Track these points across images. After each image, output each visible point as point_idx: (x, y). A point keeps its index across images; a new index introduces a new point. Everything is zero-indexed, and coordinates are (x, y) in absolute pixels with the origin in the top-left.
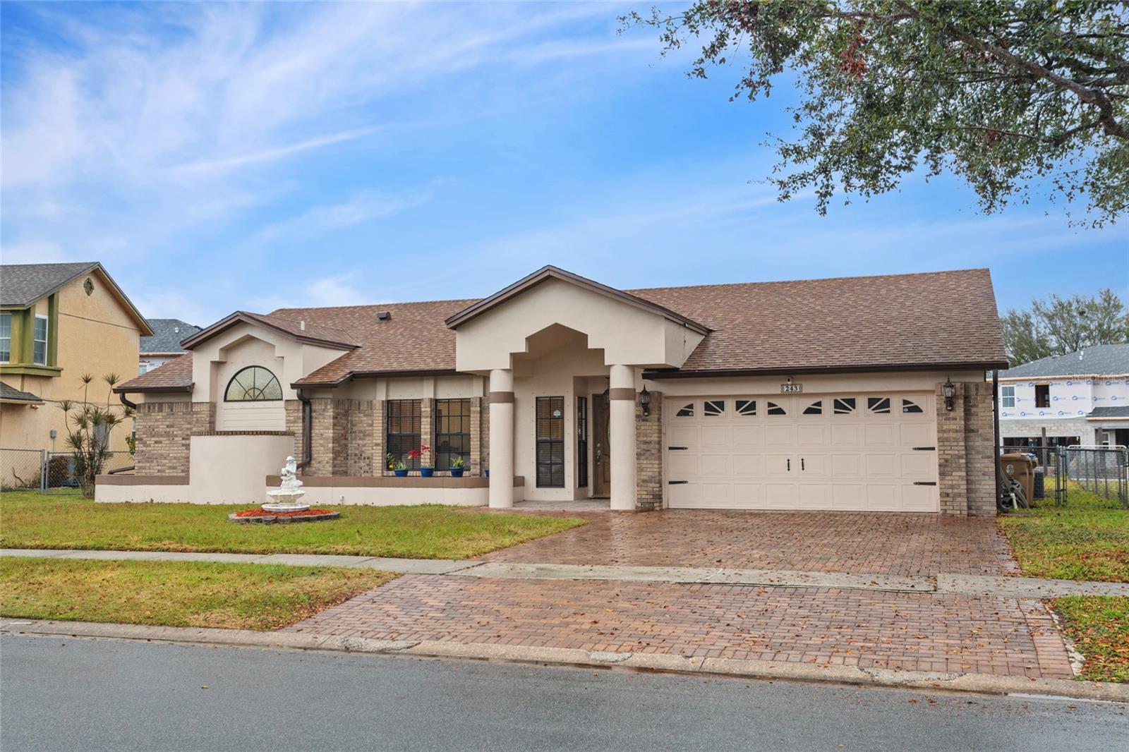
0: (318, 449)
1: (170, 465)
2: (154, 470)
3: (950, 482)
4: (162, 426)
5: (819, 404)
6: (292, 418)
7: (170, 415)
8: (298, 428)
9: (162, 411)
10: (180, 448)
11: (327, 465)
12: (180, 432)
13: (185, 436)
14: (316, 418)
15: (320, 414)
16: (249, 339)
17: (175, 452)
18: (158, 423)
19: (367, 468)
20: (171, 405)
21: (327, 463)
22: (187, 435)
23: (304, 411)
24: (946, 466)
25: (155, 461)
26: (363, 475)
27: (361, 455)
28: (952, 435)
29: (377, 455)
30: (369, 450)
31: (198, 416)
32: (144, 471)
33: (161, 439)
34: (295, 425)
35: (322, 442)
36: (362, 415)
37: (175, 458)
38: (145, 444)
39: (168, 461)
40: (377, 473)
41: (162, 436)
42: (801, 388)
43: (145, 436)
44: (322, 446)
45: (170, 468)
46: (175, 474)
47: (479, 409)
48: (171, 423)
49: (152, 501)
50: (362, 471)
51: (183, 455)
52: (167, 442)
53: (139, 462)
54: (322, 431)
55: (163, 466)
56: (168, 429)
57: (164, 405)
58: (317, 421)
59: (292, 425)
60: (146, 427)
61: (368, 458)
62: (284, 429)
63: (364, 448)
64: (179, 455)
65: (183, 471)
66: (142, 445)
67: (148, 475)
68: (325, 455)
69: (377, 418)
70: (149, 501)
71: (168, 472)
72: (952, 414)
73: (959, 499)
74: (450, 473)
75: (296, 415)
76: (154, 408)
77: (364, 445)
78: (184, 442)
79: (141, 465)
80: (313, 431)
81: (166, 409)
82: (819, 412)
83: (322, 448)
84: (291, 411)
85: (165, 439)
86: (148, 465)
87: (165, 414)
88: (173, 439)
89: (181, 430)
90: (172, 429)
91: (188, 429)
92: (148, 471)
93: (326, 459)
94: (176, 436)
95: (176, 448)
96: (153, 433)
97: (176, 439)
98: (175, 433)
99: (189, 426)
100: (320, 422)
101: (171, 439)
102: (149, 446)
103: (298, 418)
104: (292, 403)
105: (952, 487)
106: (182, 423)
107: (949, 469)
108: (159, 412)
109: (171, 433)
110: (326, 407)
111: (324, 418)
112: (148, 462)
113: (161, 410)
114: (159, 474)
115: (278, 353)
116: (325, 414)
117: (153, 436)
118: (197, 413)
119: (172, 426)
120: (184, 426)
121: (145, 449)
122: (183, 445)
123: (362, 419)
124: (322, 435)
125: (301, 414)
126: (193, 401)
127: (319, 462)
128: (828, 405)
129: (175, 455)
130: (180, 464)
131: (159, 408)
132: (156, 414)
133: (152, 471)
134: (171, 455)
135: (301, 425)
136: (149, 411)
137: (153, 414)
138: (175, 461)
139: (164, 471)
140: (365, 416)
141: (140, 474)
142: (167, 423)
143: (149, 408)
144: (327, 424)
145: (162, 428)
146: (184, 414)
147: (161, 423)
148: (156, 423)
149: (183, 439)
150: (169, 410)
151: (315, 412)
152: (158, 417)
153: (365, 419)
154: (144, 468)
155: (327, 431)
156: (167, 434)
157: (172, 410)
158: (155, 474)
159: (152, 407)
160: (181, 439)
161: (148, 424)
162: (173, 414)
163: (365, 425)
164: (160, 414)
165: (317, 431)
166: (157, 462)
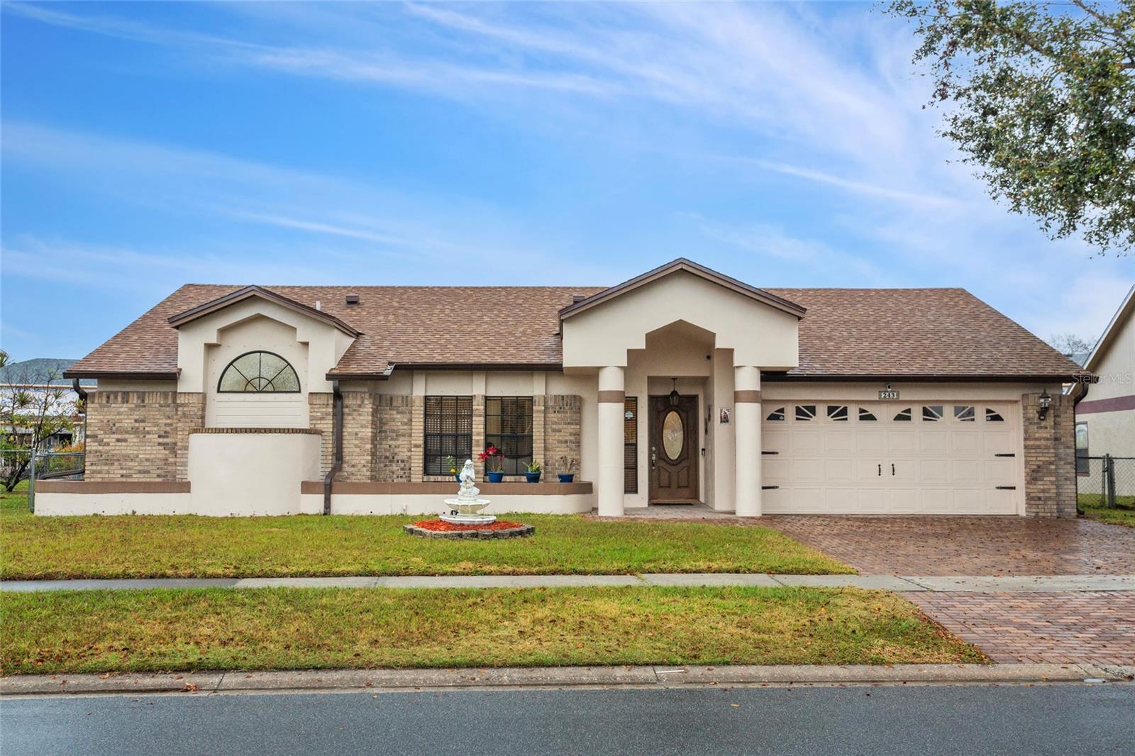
0: (351, 450)
1: (138, 468)
2: (116, 474)
3: (1042, 487)
4: (127, 421)
5: (909, 411)
6: (319, 414)
7: (140, 406)
8: (327, 425)
9: (127, 402)
10: (154, 448)
11: (365, 469)
12: (155, 429)
13: (162, 433)
14: (348, 414)
15: (355, 410)
16: (259, 318)
17: (147, 452)
18: (122, 417)
19: (401, 473)
20: (142, 397)
21: (364, 466)
22: (166, 432)
23: (334, 406)
24: (1038, 472)
25: (116, 463)
26: (395, 481)
27: (393, 458)
28: (1043, 442)
29: (417, 457)
30: (404, 452)
31: (185, 409)
32: (99, 476)
33: (127, 436)
34: (323, 422)
35: (357, 442)
36: (395, 412)
37: (147, 460)
38: (101, 442)
39: (136, 464)
41: (127, 432)
42: (898, 395)
43: (102, 432)
44: (356, 446)
45: (140, 472)
46: (148, 480)
47: (543, 408)
48: (142, 417)
49: (134, 512)
50: (395, 476)
51: (160, 456)
52: (135, 440)
53: (92, 464)
54: (356, 430)
55: (130, 469)
56: (137, 425)
57: (131, 395)
58: (350, 417)
59: (319, 422)
60: (102, 421)
61: (403, 461)
62: (307, 426)
63: (396, 450)
64: (153, 456)
65: (159, 476)
66: (96, 444)
67: (106, 480)
68: (361, 457)
69: (417, 416)
70: (130, 513)
71: (136, 478)
72: (1043, 424)
73: (1050, 503)
74: (524, 478)
75: (324, 410)
76: (116, 398)
77: (398, 447)
78: (161, 440)
79: (94, 468)
80: (344, 430)
81: (134, 400)
82: (908, 418)
83: (358, 450)
84: (317, 406)
85: (132, 436)
86: (106, 468)
87: (133, 406)
88: (144, 437)
89: (158, 425)
90: (142, 424)
91: (166, 425)
92: (107, 476)
93: (363, 462)
94: (148, 433)
95: (149, 448)
96: (114, 428)
97: (148, 436)
98: (147, 429)
99: (168, 421)
100: (354, 419)
101: (141, 436)
102: (108, 444)
103: (327, 414)
104: (318, 396)
105: (1044, 491)
106: (158, 417)
107: (1040, 474)
108: (123, 403)
109: (142, 429)
110: (363, 402)
111: (360, 415)
112: (106, 464)
113: (125, 400)
114: (124, 480)
115: (301, 336)
116: (361, 410)
117: (114, 433)
118: (183, 405)
119: (143, 421)
120: (161, 421)
121: (101, 448)
122: (160, 444)
123: (395, 416)
124: (356, 434)
125: (331, 410)
126: (178, 391)
127: (353, 466)
128: (917, 412)
129: (148, 456)
130: (155, 468)
131: (123, 398)
132: (118, 405)
133: (110, 476)
134: (140, 456)
135: (331, 422)
136: (108, 402)
137: (113, 405)
138: (148, 464)
139: (130, 476)
140: (398, 413)
141: (92, 480)
142: (137, 417)
143: (108, 397)
144: (364, 422)
145: (127, 423)
146: (161, 406)
147: (126, 417)
148: (118, 417)
149: (159, 437)
150: (139, 401)
151: (347, 407)
152: (122, 410)
153: (399, 416)
154: (100, 472)
155: (364, 430)
156: (135, 431)
157: (143, 401)
158: (117, 480)
159: (112, 397)
160: (156, 436)
161: (107, 417)
162: (144, 406)
163: (399, 424)
164: (125, 405)
165: (350, 430)
166: (120, 464)
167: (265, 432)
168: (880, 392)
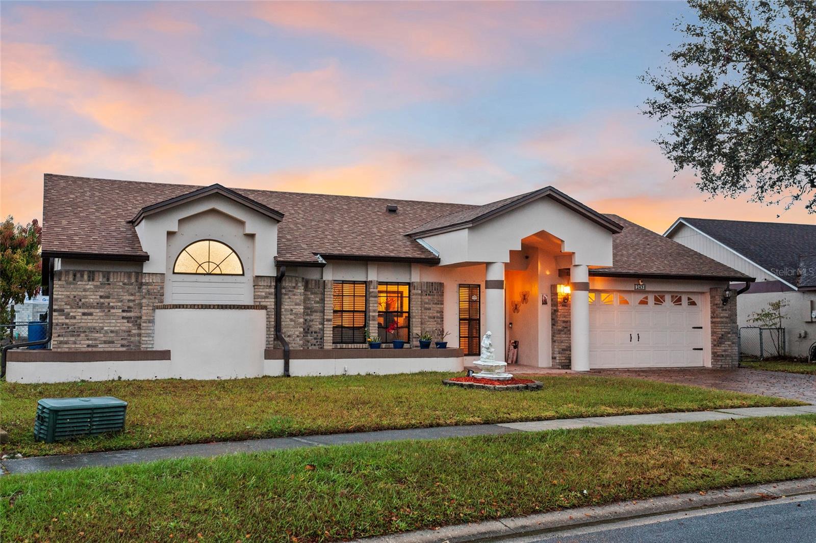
0: (287, 323)
1: (103, 339)
2: (82, 345)
3: (724, 348)
4: (93, 297)
5: (646, 298)
6: (263, 294)
7: (105, 284)
8: (270, 302)
9: (93, 280)
10: (118, 321)
11: (298, 339)
12: (119, 304)
13: (126, 308)
14: (285, 294)
15: (290, 291)
16: (213, 211)
17: (112, 325)
18: (88, 293)
19: (314, 342)
20: (107, 276)
21: (298, 336)
22: (129, 307)
23: (276, 287)
24: (722, 338)
25: (82, 335)
26: (310, 348)
27: (308, 329)
28: (724, 320)
29: (328, 329)
30: (317, 325)
31: (149, 287)
32: (65, 346)
33: (92, 310)
34: (266, 300)
35: (292, 317)
36: (309, 293)
37: (112, 332)
38: (67, 316)
39: (102, 335)
40: (328, 346)
41: (93, 307)
42: (645, 287)
43: (68, 307)
44: (291, 320)
45: (105, 342)
46: (113, 349)
47: (420, 292)
48: (107, 294)
49: (120, 378)
50: (310, 344)
51: (124, 328)
52: (101, 314)
53: (59, 336)
54: (292, 307)
55: (96, 340)
56: (102, 300)
57: (97, 274)
58: (286, 297)
59: (263, 300)
60: (69, 297)
61: (315, 332)
62: (252, 304)
63: (311, 323)
64: (117, 328)
65: (122, 346)
66: (63, 317)
67: (73, 350)
68: (296, 329)
70: (116, 378)
71: (102, 347)
72: (725, 308)
73: (728, 358)
74: (392, 345)
75: (268, 290)
76: (82, 276)
77: (312, 321)
78: (125, 314)
79: (61, 339)
80: (282, 307)
81: (100, 278)
82: (646, 303)
83: (293, 323)
84: (262, 287)
85: (98, 310)
86: (73, 339)
87: (98, 284)
88: (109, 311)
89: (121, 301)
90: (107, 300)
91: (129, 301)
92: (73, 346)
93: (297, 333)
94: (113, 308)
95: (114, 321)
96: (80, 304)
97: (112, 311)
98: (111, 304)
99: (132, 298)
100: (290, 298)
101: (106, 310)
102: (74, 318)
103: (270, 294)
104: (263, 279)
105: (725, 351)
106: (122, 294)
107: (723, 340)
108: (89, 280)
109: (106, 304)
110: (297, 284)
111: (294, 295)
112: (73, 336)
113: (91, 278)
114: (90, 349)
115: (249, 230)
116: (295, 290)
117: (80, 307)
118: (147, 284)
119: (108, 297)
120: (124, 298)
121: (67, 321)
122: (123, 318)
123: (310, 296)
124: (292, 310)
125: (273, 290)
126: (144, 272)
127: (289, 336)
128: (651, 299)
129: (113, 329)
130: (120, 338)
131: (89, 277)
132: (84, 283)
133: (77, 346)
134: (105, 328)
135: (273, 300)
136: (74, 279)
137: (79, 283)
138: (112, 335)
139: (96, 346)
140: (312, 293)
141: (59, 350)
142: (102, 294)
143: (75, 275)
144: (298, 301)
145: (93, 298)
146: (124, 284)
147: (92, 293)
148: (83, 293)
149: (123, 311)
150: (105, 280)
151: (284, 288)
152: (88, 287)
153: (313, 296)
154: (66, 343)
155: (297, 307)
156: (100, 306)
157: (108, 279)
158: (84, 350)
159: (78, 275)
160: (121, 311)
161: (73, 293)
162: (109, 284)
163: (313, 302)
164: (90, 283)
165: (286, 307)
166: (86, 336)
167: (245, 308)
168: (635, 285)
